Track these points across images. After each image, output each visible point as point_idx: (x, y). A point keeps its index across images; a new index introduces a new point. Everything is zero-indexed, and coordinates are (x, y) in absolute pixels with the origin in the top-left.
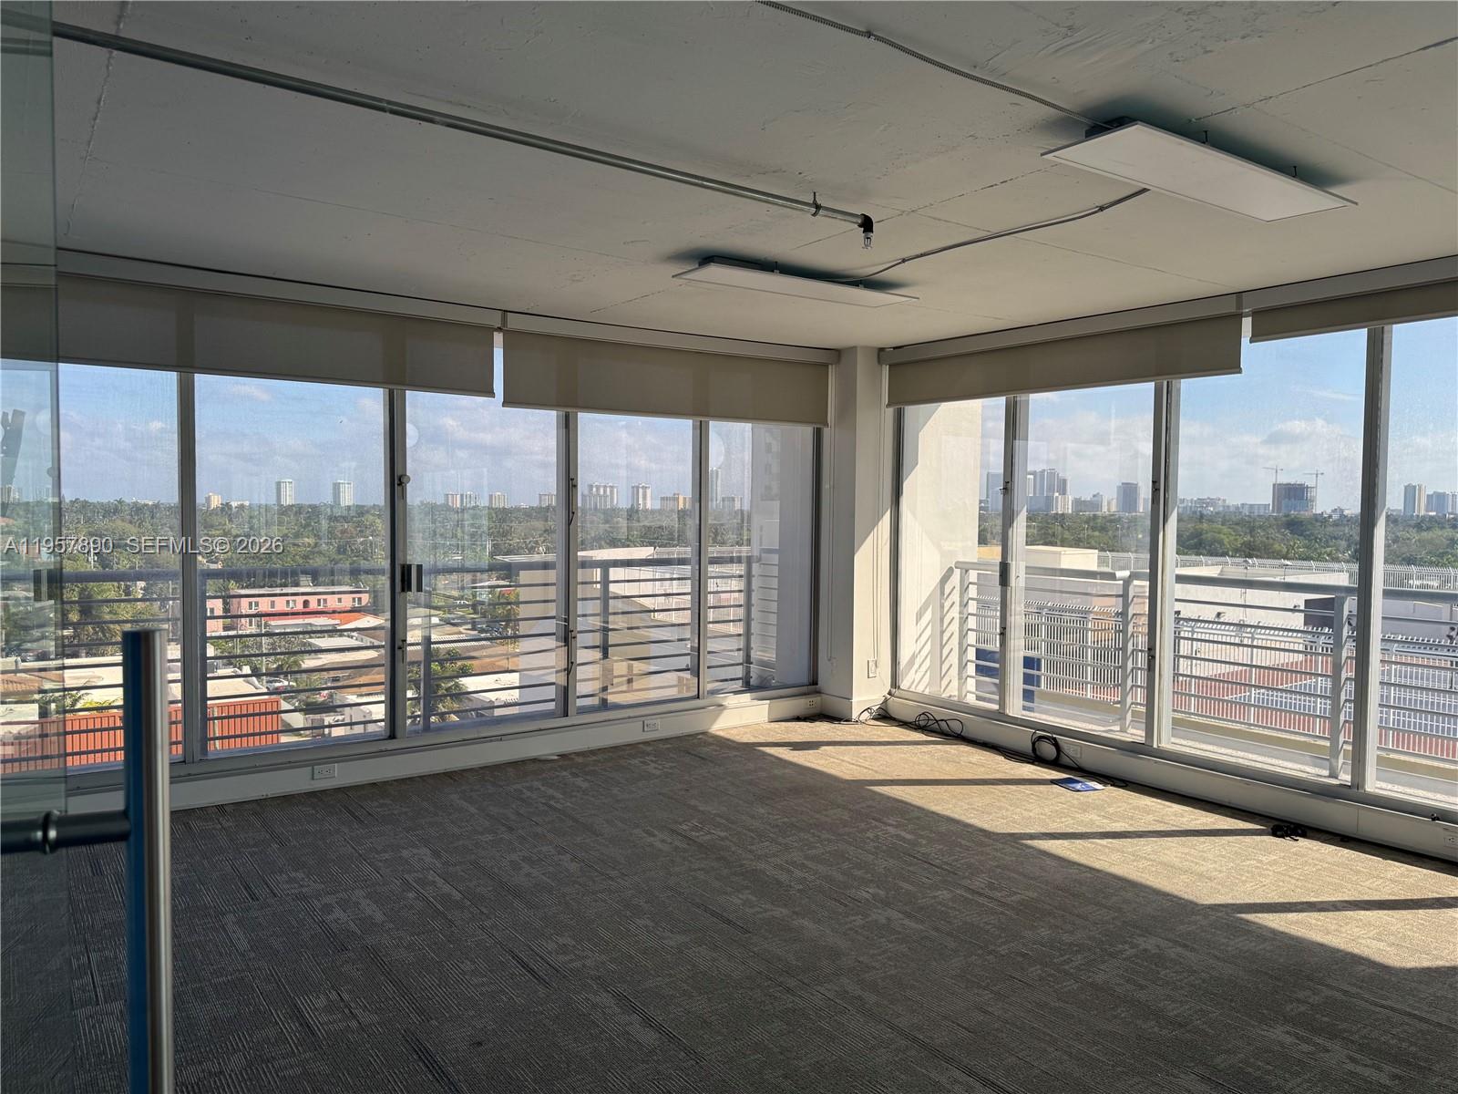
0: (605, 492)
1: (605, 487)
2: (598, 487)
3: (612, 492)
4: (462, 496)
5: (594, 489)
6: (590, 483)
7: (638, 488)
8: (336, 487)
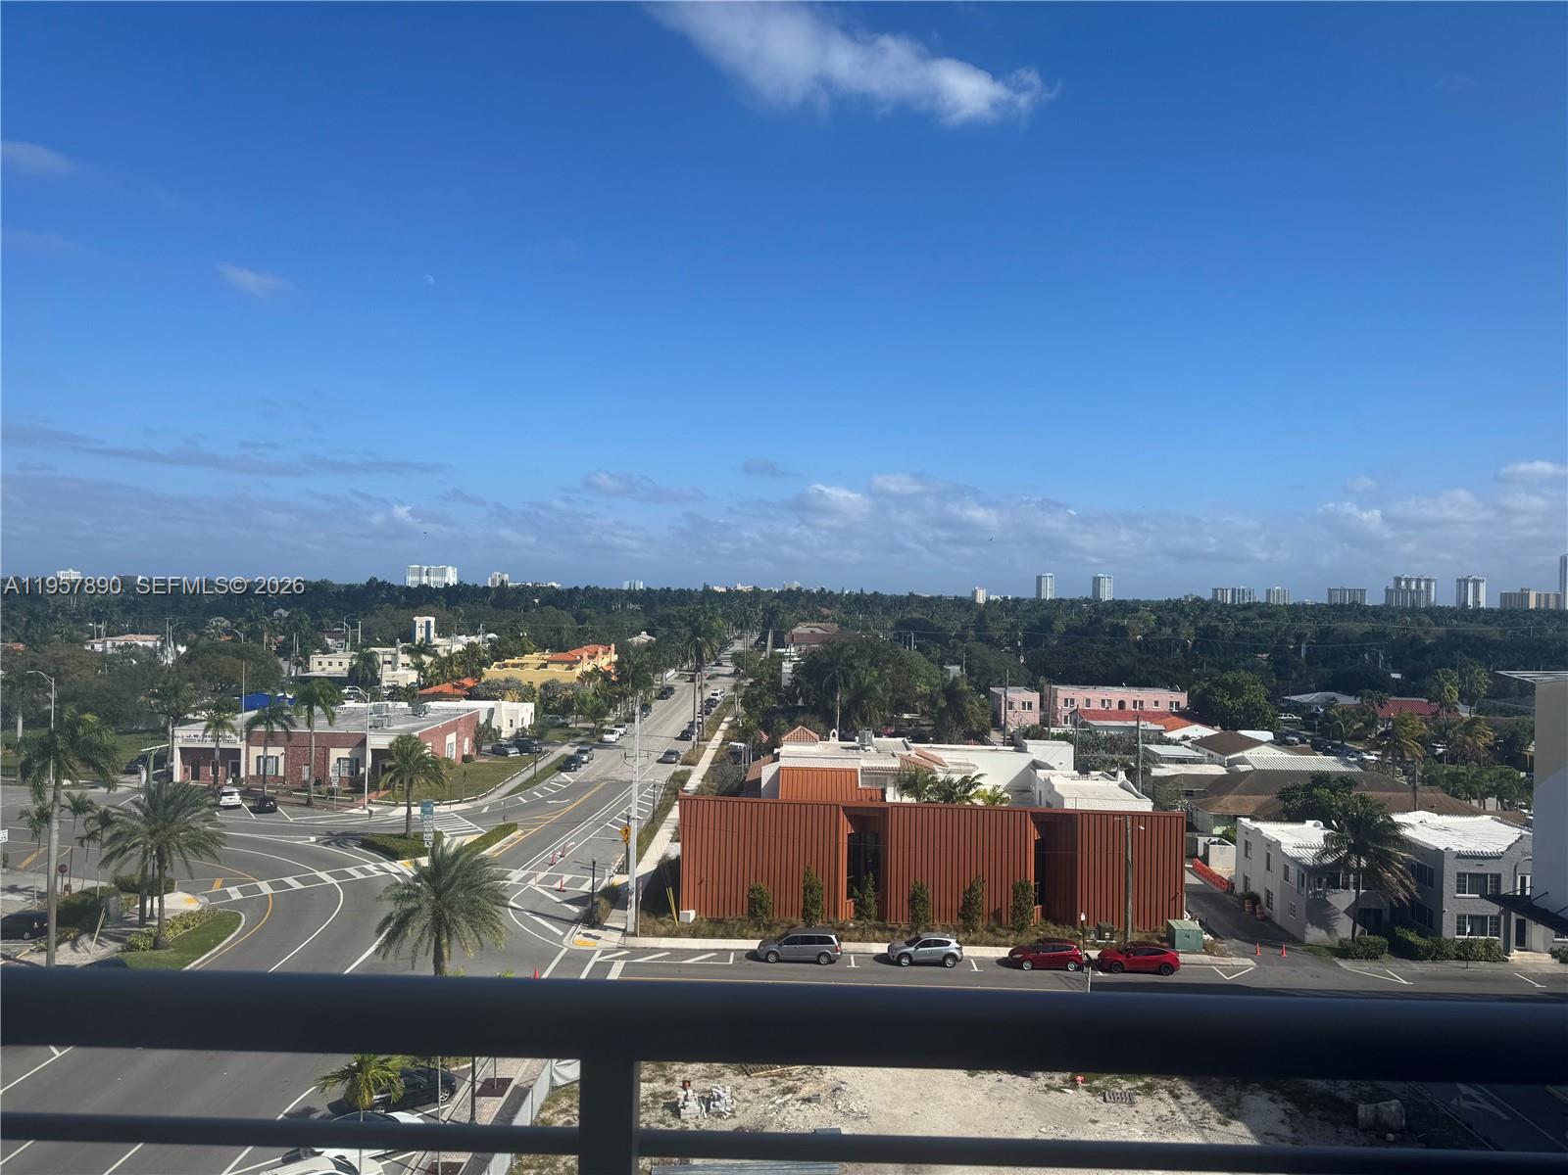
0: (1418, 586)
1: (1418, 581)
2: (1408, 581)
3: (1428, 587)
4: (1233, 591)
5: (1403, 583)
6: (1398, 575)
7: (1466, 581)
8: (1096, 581)
